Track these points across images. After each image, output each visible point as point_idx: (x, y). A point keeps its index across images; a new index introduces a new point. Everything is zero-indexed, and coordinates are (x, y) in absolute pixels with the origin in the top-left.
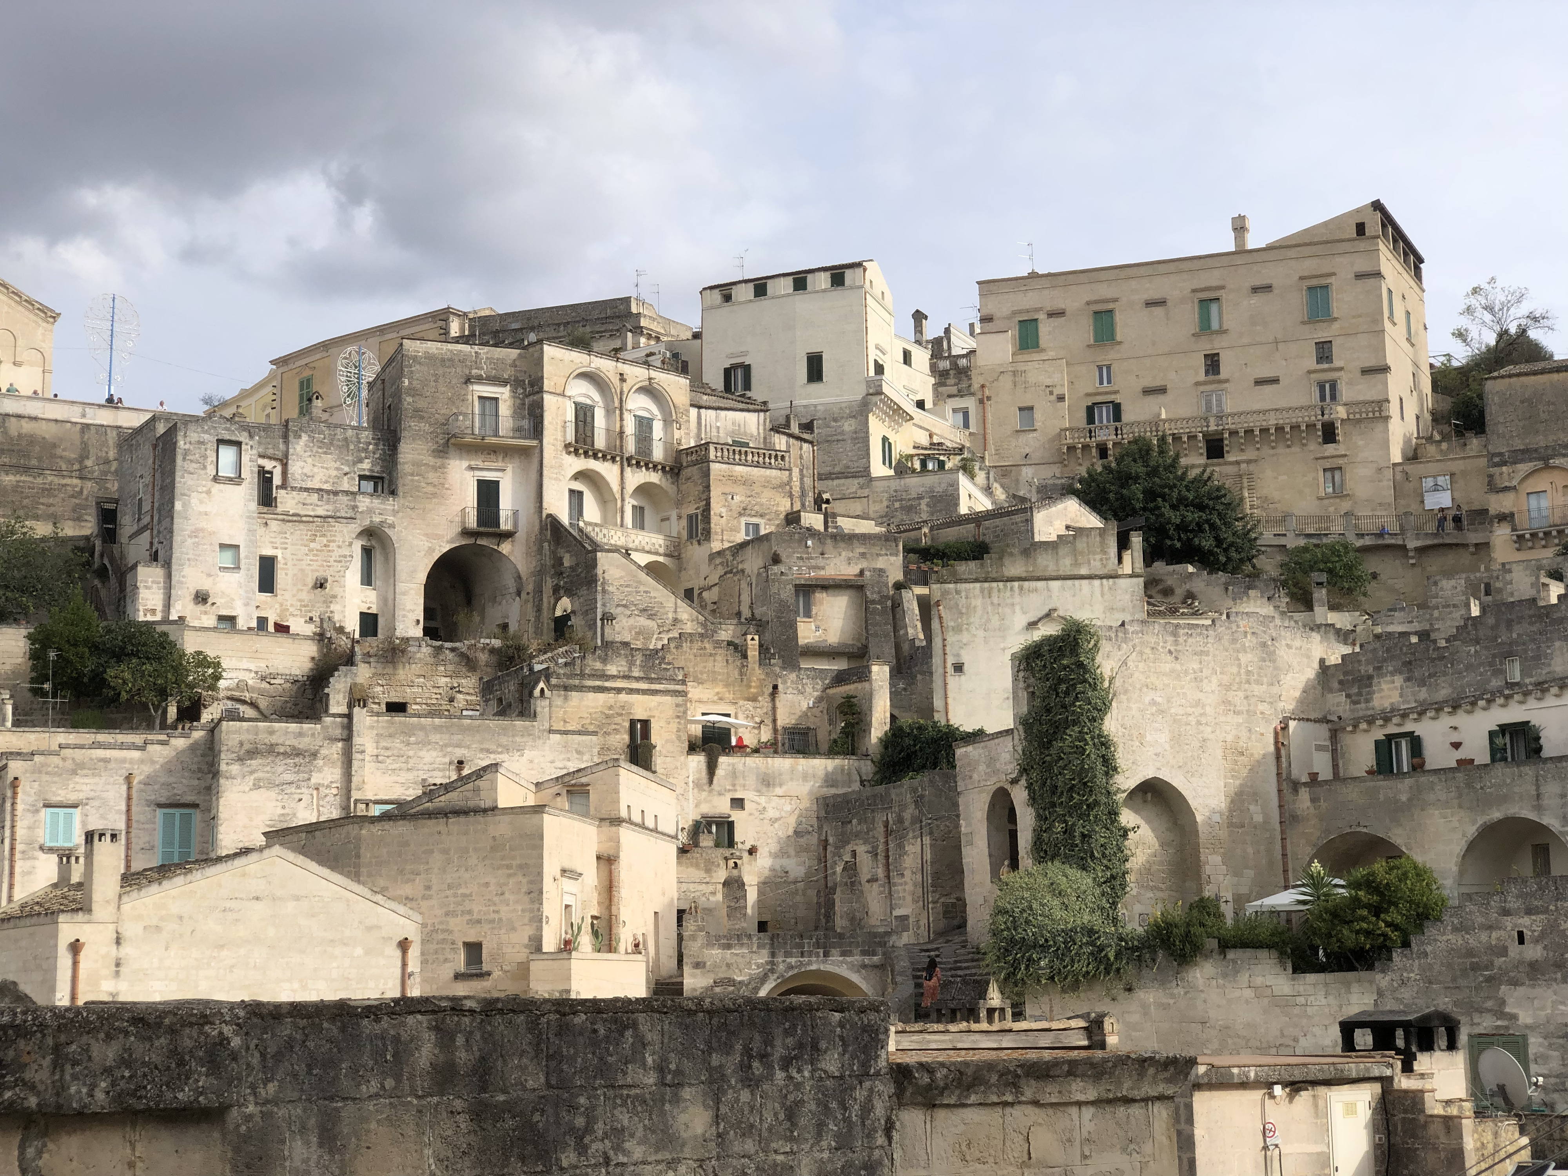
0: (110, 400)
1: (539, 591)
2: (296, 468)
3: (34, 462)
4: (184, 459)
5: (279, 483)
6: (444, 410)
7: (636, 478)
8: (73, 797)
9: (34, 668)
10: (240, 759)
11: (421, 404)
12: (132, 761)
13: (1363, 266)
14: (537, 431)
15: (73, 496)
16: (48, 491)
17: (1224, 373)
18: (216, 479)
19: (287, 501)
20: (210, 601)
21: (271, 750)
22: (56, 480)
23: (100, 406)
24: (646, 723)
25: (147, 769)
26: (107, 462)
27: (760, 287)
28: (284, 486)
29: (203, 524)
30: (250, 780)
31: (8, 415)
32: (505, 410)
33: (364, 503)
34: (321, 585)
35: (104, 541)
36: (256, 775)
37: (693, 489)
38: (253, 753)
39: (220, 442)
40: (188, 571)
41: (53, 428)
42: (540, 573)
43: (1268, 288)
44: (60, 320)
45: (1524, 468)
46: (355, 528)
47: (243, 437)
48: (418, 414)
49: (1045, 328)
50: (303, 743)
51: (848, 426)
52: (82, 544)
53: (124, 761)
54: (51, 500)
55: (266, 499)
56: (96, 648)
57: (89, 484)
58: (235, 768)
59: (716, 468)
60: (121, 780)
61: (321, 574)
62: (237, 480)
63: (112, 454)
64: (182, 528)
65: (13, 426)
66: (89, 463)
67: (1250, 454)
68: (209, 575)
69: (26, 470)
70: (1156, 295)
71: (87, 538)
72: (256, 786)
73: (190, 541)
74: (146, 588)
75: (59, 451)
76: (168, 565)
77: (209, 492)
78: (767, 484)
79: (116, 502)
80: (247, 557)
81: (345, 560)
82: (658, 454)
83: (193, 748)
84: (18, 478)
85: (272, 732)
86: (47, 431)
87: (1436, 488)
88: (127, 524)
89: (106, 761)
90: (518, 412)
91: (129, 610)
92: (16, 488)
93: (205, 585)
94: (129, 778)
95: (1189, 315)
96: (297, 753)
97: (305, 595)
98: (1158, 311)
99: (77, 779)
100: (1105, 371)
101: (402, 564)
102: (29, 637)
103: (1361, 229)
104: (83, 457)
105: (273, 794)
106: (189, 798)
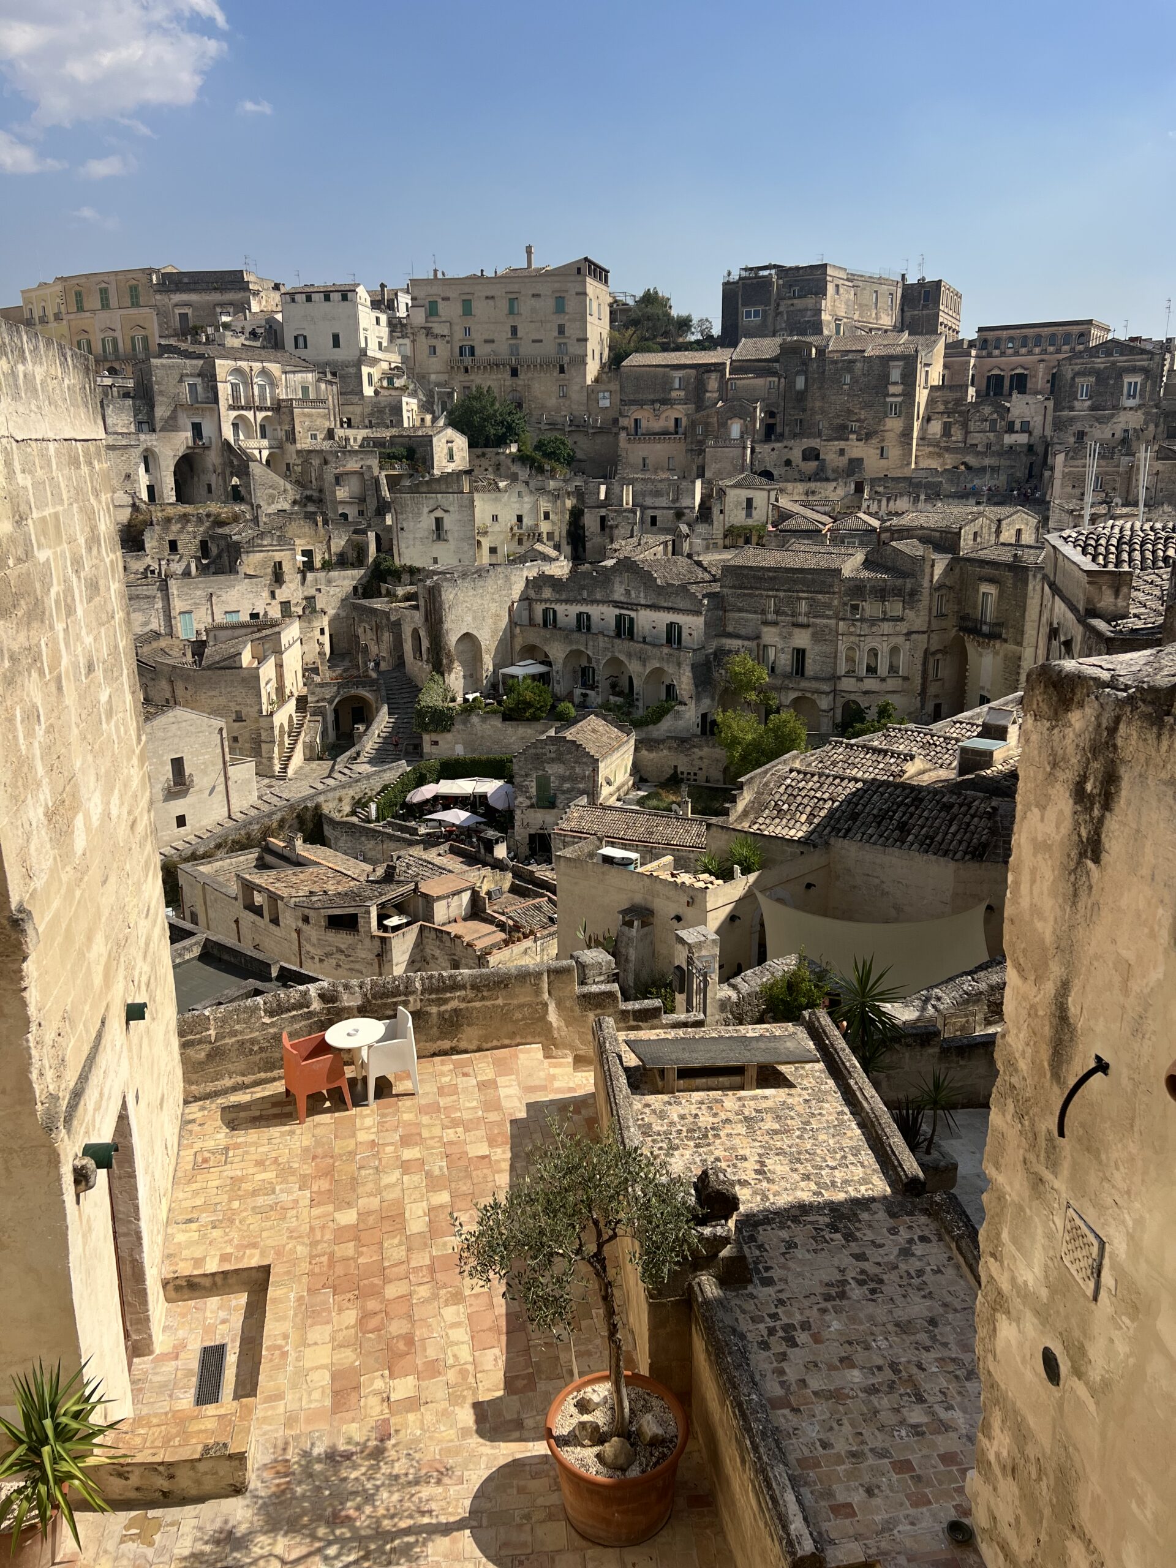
1: (223, 473)
6: (173, 391)
7: (260, 415)
11: (162, 388)
13: (580, 290)
14: (216, 400)
17: (519, 334)
24: (280, 563)
27: (309, 296)
32: (200, 389)
34: (128, 476)
37: (287, 419)
42: (224, 464)
43: (538, 295)
45: (633, 408)
48: (161, 393)
49: (442, 306)
51: (352, 370)
59: (296, 410)
67: (530, 375)
70: (490, 294)
78: (319, 414)
81: (137, 464)
82: (269, 403)
87: (604, 398)
90: (205, 389)
95: (504, 305)
98: (491, 302)
100: (467, 331)
101: (163, 463)
103: (579, 269)
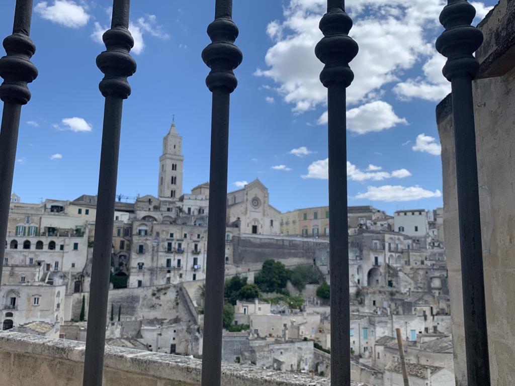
6: (369, 245)
8: (352, 328)
11: (366, 244)
14: (384, 248)
21: (381, 322)
24: (425, 311)
27: (405, 213)
32: (378, 245)
33: (358, 261)
36: (380, 326)
37: (406, 256)
38: (379, 322)
42: (386, 273)
50: (386, 320)
51: (423, 239)
52: (311, 265)
53: (358, 321)
58: (377, 325)
59: (411, 253)
60: (358, 324)
66: (304, 247)
75: (300, 246)
82: (399, 250)
83: (367, 319)
86: (298, 243)
89: (356, 322)
90: (381, 245)
96: (385, 322)
99: (352, 325)
101: (364, 271)
105: (382, 329)
106: (366, 327)
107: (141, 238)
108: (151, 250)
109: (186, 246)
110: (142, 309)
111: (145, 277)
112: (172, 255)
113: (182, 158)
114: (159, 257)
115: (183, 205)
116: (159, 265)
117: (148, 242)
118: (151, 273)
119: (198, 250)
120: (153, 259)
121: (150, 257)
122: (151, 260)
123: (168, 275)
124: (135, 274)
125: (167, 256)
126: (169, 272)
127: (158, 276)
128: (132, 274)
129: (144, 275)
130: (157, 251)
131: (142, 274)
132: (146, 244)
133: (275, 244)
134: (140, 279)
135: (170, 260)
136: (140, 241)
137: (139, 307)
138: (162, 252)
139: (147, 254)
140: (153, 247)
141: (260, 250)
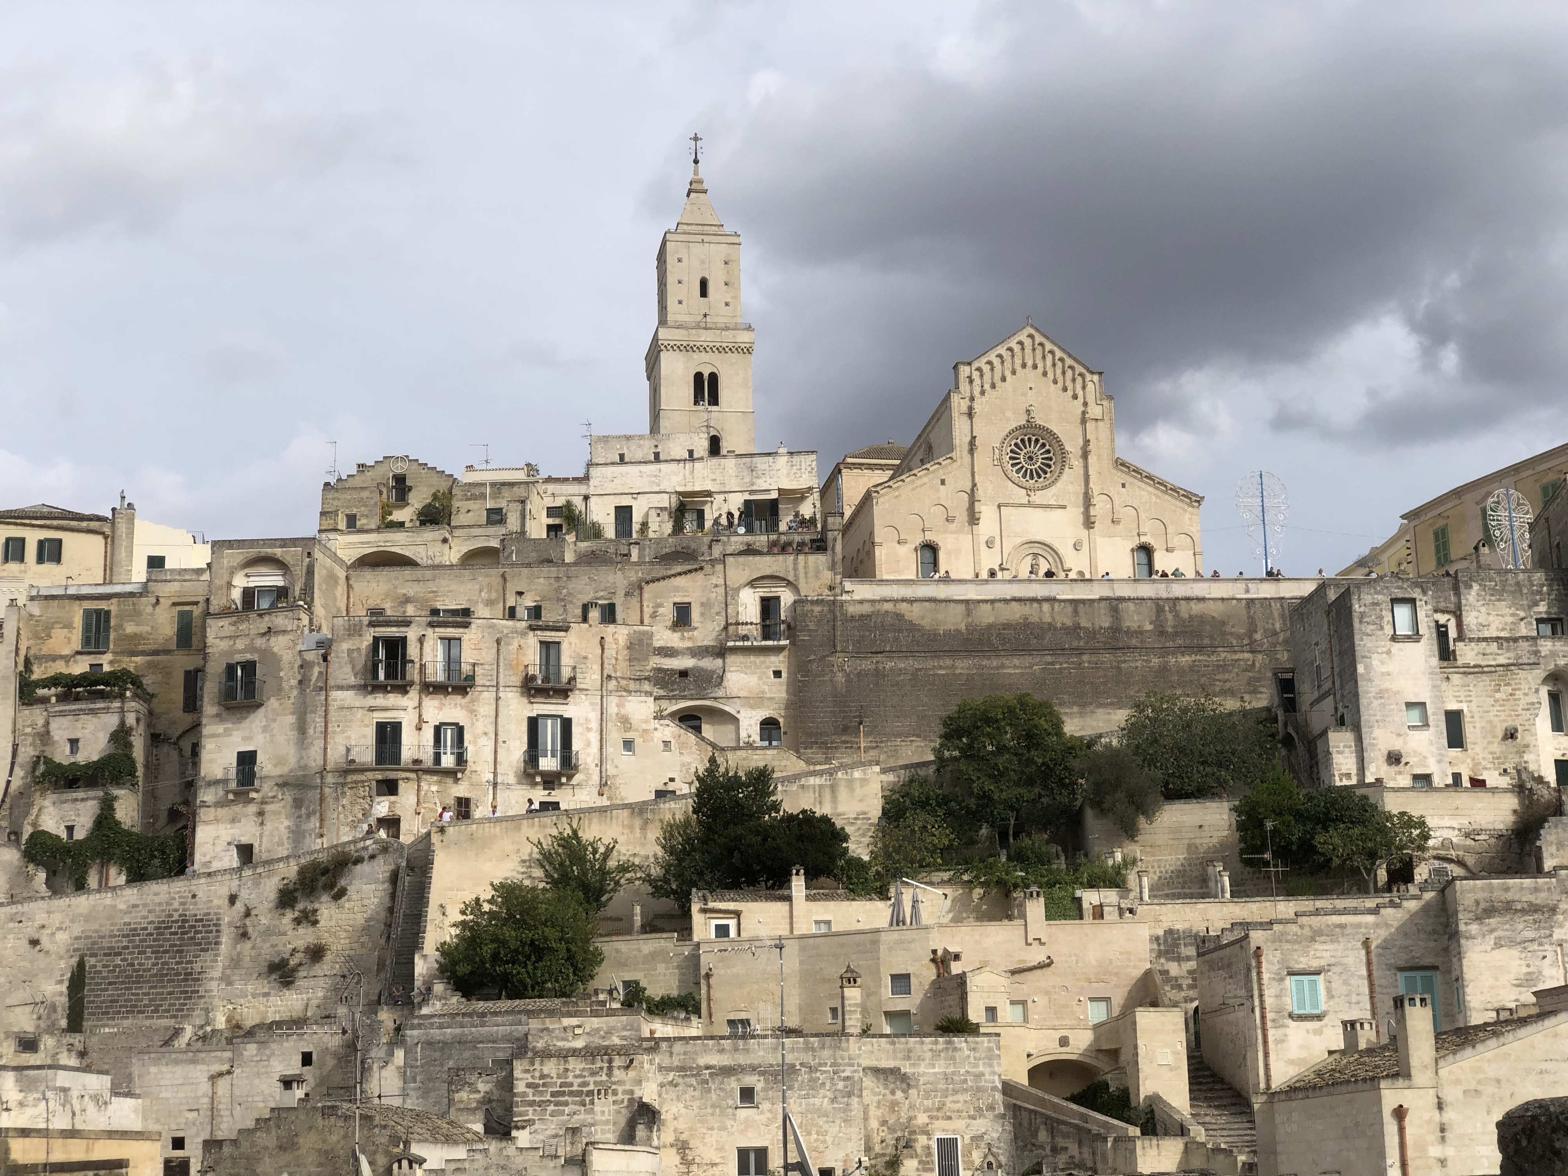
0: (1270, 574)
2: (1470, 619)
3: (1206, 641)
4: (1361, 622)
5: (1455, 636)
8: (1315, 964)
9: (1242, 839)
10: (1478, 919)
12: (1367, 926)
15: (1246, 670)
16: (1223, 667)
18: (1394, 638)
19: (1467, 654)
20: (1403, 761)
21: (1508, 908)
22: (1229, 656)
23: (1262, 580)
25: (1383, 933)
26: (1275, 633)
28: (1460, 637)
29: (1386, 685)
30: (1491, 939)
31: (1177, 599)
33: (1546, 646)
35: (1286, 711)
36: (1496, 934)
38: (1490, 911)
39: (1395, 601)
40: (1377, 732)
41: (1220, 605)
44: (1203, 503)
46: (1540, 673)
47: (1416, 594)
50: (1541, 898)
52: (1264, 715)
53: (1359, 926)
54: (1227, 676)
55: (1446, 654)
56: (1299, 816)
57: (1260, 657)
58: (1474, 928)
60: (1359, 945)
61: (1510, 723)
62: (1415, 636)
63: (1278, 626)
64: (1368, 692)
65: (1184, 609)
66: (1258, 636)
68: (1399, 735)
69: (1200, 649)
71: (1268, 709)
72: (1498, 945)
73: (1376, 703)
74: (1339, 752)
75: (1228, 629)
76: (1357, 729)
77: (1389, 652)
79: (1293, 671)
80: (1434, 714)
83: (1425, 909)
84: (1194, 657)
85: (1507, 889)
86: (1214, 610)
88: (1306, 692)
89: (1342, 926)
91: (1323, 775)
92: (1192, 668)
93: (1397, 745)
94: (1366, 944)
96: (1534, 909)
97: (1497, 747)
99: (1317, 946)
102: (1235, 809)
104: (1252, 630)
105: (1515, 952)
106: (1428, 961)
107: (243, 627)
108: (294, 682)
109: (488, 655)
110: (230, 983)
111: (269, 826)
112: (410, 700)
113: (744, 337)
114: (333, 715)
115: (586, 498)
116: (336, 754)
117: (278, 644)
118: (298, 803)
119: (566, 673)
120: (302, 728)
121: (291, 719)
122: (293, 735)
123: (382, 807)
124: (221, 812)
125: (371, 709)
126: (390, 788)
127: (331, 815)
128: (204, 814)
129: (261, 814)
130: (325, 688)
131: (252, 808)
132: (267, 653)
133: (1065, 628)
134: (245, 840)
135: (396, 727)
136: (240, 644)
137: (217, 973)
138: (350, 687)
139: (273, 703)
140: (305, 666)
141: (963, 666)
